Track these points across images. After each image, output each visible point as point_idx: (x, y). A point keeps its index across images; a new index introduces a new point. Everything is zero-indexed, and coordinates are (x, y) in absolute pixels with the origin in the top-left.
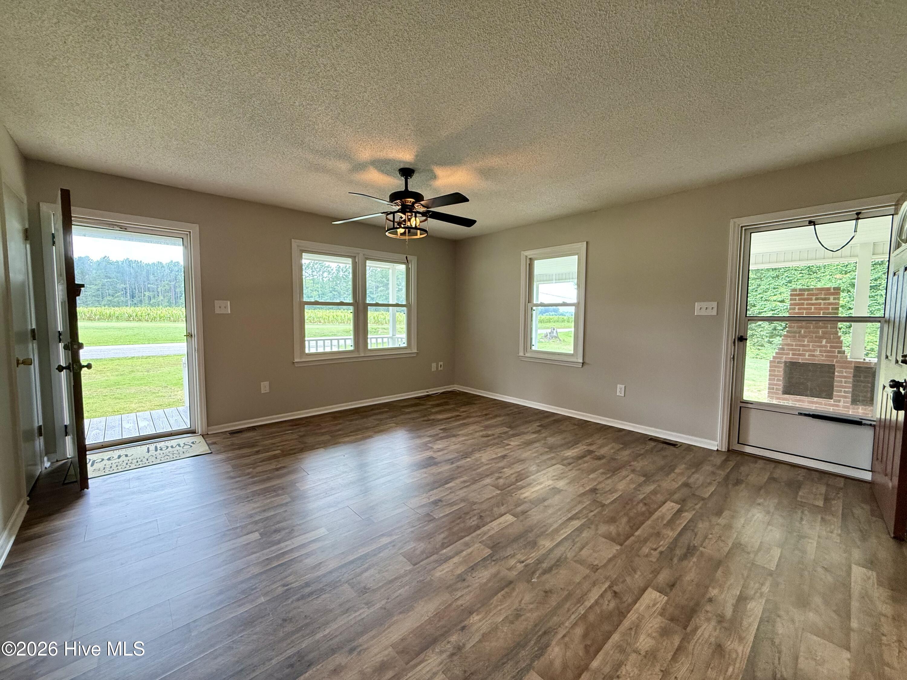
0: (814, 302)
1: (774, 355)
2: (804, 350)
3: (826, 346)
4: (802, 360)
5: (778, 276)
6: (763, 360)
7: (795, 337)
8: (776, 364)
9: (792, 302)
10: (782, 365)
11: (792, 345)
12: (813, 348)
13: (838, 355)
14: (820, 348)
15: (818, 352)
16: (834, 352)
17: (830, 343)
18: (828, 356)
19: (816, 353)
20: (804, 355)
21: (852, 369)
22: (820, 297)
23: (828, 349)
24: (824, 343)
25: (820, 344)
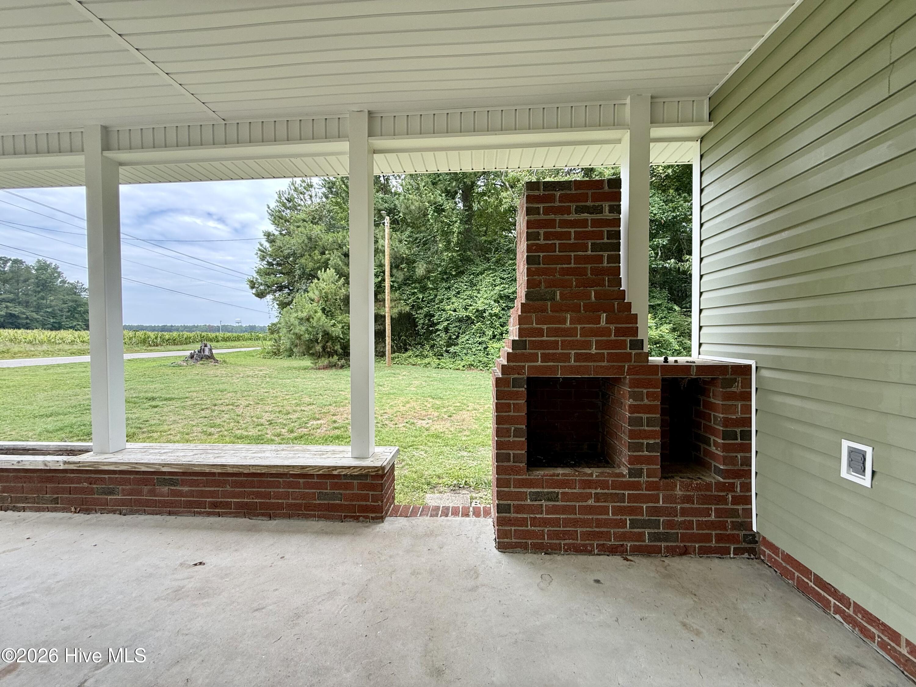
0: (573, 217)
3: (605, 332)
5: (449, 288)
6: (443, 370)
9: (532, 217)
11: (540, 332)
12: (583, 339)
13: (631, 353)
14: (596, 336)
15: (594, 347)
16: (621, 345)
17: (613, 323)
18: (612, 358)
19: (590, 350)
20: (567, 358)
21: (658, 388)
22: (583, 204)
23: (613, 337)
24: (603, 323)
25: (595, 326)
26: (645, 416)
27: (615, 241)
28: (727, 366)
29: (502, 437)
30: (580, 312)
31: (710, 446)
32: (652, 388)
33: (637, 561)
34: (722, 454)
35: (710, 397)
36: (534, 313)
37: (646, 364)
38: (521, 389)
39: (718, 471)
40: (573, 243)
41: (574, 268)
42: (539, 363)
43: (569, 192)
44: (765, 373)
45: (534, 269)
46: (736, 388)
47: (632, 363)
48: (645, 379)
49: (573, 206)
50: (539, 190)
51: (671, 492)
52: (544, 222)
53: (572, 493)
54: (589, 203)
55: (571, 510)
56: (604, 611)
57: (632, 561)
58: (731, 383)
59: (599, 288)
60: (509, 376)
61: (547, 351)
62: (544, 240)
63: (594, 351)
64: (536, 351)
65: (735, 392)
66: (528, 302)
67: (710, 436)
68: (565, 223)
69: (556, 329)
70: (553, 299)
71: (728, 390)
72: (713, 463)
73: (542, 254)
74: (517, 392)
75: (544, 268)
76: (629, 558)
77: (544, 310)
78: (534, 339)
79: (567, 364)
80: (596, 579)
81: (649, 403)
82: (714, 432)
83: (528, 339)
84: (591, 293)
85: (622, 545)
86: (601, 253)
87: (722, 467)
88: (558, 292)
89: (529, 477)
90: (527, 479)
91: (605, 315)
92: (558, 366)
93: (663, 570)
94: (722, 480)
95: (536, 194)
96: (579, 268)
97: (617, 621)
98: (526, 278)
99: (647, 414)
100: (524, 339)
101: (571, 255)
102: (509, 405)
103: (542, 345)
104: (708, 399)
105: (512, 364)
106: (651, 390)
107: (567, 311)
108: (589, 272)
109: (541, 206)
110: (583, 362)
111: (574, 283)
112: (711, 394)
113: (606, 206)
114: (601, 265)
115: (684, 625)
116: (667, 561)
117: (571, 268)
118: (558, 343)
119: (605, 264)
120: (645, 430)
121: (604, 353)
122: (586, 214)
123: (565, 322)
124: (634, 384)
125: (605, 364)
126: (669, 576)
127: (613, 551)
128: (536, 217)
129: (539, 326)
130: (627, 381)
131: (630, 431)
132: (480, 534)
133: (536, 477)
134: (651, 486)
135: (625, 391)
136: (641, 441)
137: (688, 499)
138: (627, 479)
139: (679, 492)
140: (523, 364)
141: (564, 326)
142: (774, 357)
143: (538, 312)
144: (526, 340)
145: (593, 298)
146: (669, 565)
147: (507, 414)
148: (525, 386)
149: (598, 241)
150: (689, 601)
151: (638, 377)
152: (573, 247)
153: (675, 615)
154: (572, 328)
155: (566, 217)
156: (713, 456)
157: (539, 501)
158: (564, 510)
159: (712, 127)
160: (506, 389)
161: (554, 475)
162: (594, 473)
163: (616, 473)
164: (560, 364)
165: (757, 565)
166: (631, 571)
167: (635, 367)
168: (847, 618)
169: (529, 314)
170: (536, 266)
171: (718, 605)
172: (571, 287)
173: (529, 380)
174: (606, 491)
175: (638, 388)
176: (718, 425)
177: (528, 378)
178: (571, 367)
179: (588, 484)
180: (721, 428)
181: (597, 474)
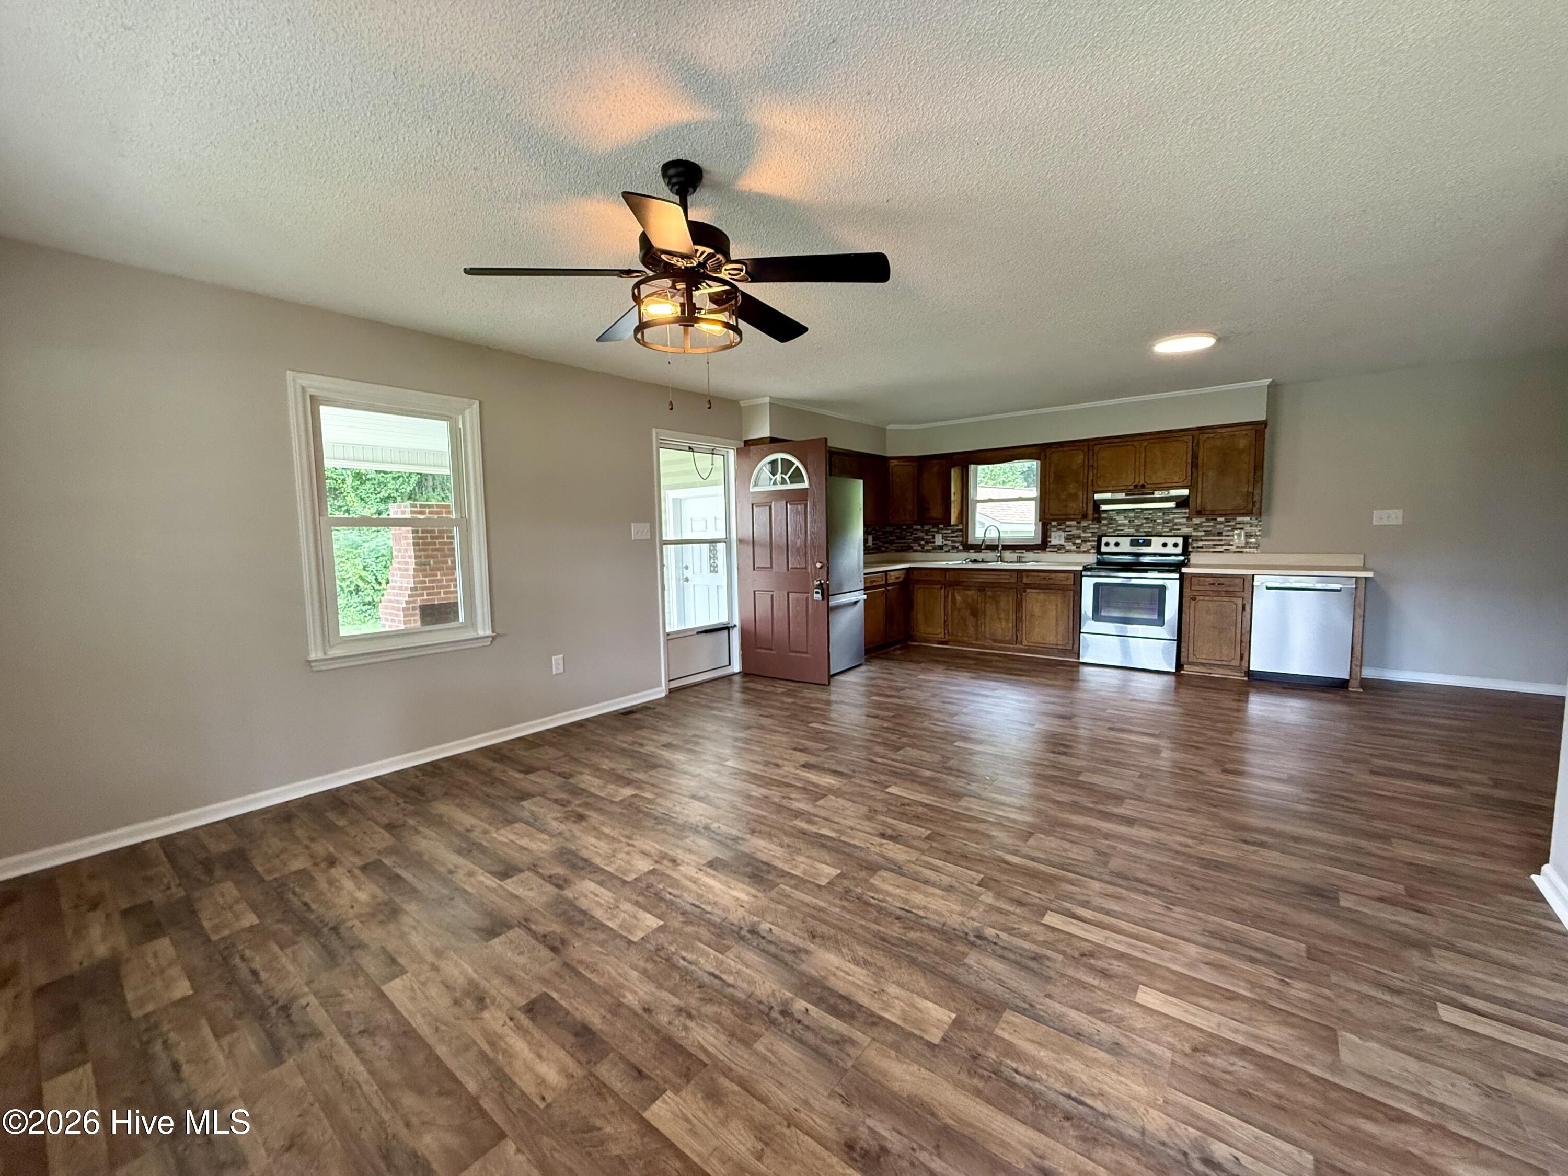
1: (407, 599)
2: (438, 587)
4: (438, 599)
7: (425, 570)
8: (411, 612)
10: (418, 611)
20: (439, 593)
42: (426, 597)
61: (429, 591)
64: (424, 591)
69: (433, 580)
70: (429, 564)
78: (422, 585)
79: (439, 597)
88: (431, 561)
92: (436, 598)
103: (427, 588)
107: (438, 570)
118: (435, 587)
123: (437, 576)
129: (424, 578)
140: (417, 598)
144: (418, 586)
169: (419, 572)
173: (422, 607)
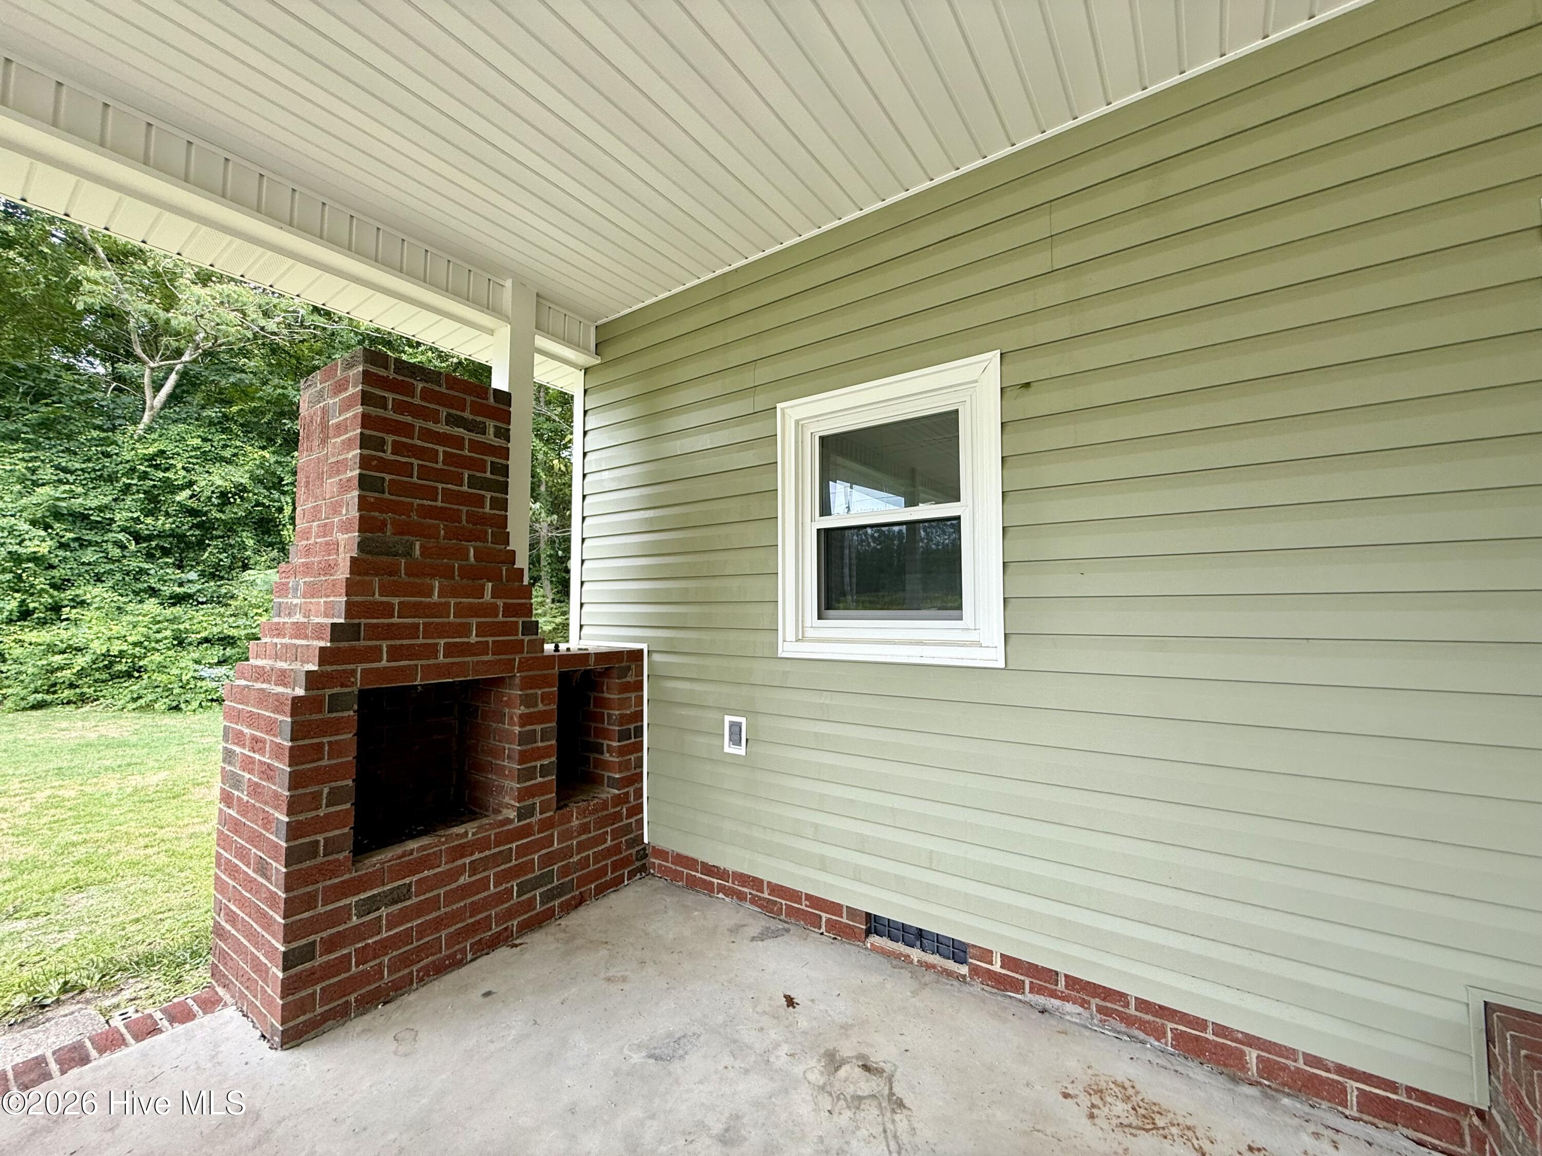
0: (442, 428)
2: (428, 631)
3: (491, 610)
9: (372, 411)
12: (458, 620)
13: (523, 641)
14: (478, 617)
15: (474, 632)
16: (509, 629)
17: (500, 598)
18: (500, 648)
19: (468, 637)
20: (432, 651)
21: (553, 686)
22: (459, 413)
23: (500, 618)
24: (488, 596)
25: (476, 601)
26: (538, 728)
27: (501, 479)
28: (623, 652)
29: (302, 812)
30: (453, 578)
31: (602, 753)
32: (548, 687)
33: (528, 941)
34: (617, 760)
35: (603, 692)
36: (377, 575)
37: (540, 655)
38: (346, 714)
39: (613, 783)
40: (441, 469)
41: (441, 508)
42: (384, 663)
43: (437, 388)
44: (656, 657)
45: (372, 500)
46: (631, 678)
47: (525, 655)
48: (540, 675)
49: (444, 412)
50: (386, 369)
51: (567, 826)
52: (393, 424)
53: (435, 875)
54: (467, 415)
55: (434, 904)
56: (514, 1023)
57: (521, 944)
58: (625, 671)
59: (478, 544)
60: (320, 692)
61: (398, 642)
62: (392, 453)
63: (473, 639)
64: (378, 643)
65: (629, 682)
66: (364, 556)
67: (601, 741)
68: (427, 435)
69: (415, 604)
70: (408, 554)
71: (624, 680)
72: (606, 774)
73: (388, 477)
74: (338, 719)
75: (391, 500)
76: (518, 942)
77: (392, 571)
78: (375, 621)
79: (431, 662)
80: (484, 992)
81: (544, 708)
82: (606, 734)
83: (363, 621)
84: (468, 551)
85: (506, 929)
86: (482, 492)
87: (617, 776)
88: (418, 545)
89: (357, 874)
90: (353, 879)
91: (490, 584)
92: (416, 666)
93: (563, 935)
94: (617, 792)
95: (381, 374)
96: (450, 509)
97: (535, 1023)
98: (357, 514)
99: (541, 723)
100: (356, 621)
101: (437, 488)
102: (320, 746)
103: (389, 632)
104: (601, 695)
105: (329, 668)
106: (546, 690)
107: (433, 576)
108: (464, 517)
109: (390, 396)
110: (459, 656)
111: (442, 532)
112: (605, 688)
113: (491, 425)
114: (481, 510)
115: (608, 979)
116: (563, 922)
117: (436, 507)
118: (419, 628)
119: (487, 509)
120: (538, 748)
121: (487, 642)
122: (461, 430)
123: (430, 595)
124: (528, 683)
125: (489, 657)
126: (574, 938)
127: (493, 944)
128: (380, 412)
129: (384, 599)
130: (517, 681)
131: (520, 752)
132: (217, 1045)
133: (370, 870)
134: (546, 825)
135: (513, 697)
136: (533, 764)
137: (584, 829)
138: (516, 824)
139: (575, 823)
140: (352, 666)
141: (428, 600)
142: (666, 639)
143: (382, 575)
144: (359, 624)
145: (472, 559)
146: (567, 926)
147: (315, 764)
148: (356, 707)
149: (479, 474)
150: (603, 952)
151: (531, 673)
152: (441, 476)
153: (595, 976)
154: (441, 604)
155: (430, 425)
156: (606, 765)
157: (375, 911)
158: (419, 909)
159: (599, 362)
160: (314, 717)
161: (404, 855)
162: (469, 830)
163: (500, 821)
164: (420, 662)
165: (650, 882)
166: (527, 956)
167: (527, 659)
168: (729, 892)
169: (366, 578)
170: (376, 495)
171: (631, 941)
172: (437, 539)
173: (364, 696)
174: (487, 853)
175: (531, 689)
176: (612, 725)
177: (360, 691)
178: (438, 666)
179: (461, 851)
180: (617, 728)
181: (474, 830)
